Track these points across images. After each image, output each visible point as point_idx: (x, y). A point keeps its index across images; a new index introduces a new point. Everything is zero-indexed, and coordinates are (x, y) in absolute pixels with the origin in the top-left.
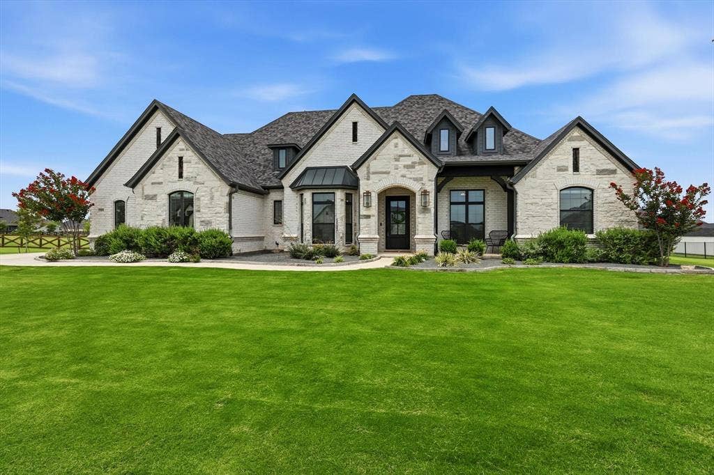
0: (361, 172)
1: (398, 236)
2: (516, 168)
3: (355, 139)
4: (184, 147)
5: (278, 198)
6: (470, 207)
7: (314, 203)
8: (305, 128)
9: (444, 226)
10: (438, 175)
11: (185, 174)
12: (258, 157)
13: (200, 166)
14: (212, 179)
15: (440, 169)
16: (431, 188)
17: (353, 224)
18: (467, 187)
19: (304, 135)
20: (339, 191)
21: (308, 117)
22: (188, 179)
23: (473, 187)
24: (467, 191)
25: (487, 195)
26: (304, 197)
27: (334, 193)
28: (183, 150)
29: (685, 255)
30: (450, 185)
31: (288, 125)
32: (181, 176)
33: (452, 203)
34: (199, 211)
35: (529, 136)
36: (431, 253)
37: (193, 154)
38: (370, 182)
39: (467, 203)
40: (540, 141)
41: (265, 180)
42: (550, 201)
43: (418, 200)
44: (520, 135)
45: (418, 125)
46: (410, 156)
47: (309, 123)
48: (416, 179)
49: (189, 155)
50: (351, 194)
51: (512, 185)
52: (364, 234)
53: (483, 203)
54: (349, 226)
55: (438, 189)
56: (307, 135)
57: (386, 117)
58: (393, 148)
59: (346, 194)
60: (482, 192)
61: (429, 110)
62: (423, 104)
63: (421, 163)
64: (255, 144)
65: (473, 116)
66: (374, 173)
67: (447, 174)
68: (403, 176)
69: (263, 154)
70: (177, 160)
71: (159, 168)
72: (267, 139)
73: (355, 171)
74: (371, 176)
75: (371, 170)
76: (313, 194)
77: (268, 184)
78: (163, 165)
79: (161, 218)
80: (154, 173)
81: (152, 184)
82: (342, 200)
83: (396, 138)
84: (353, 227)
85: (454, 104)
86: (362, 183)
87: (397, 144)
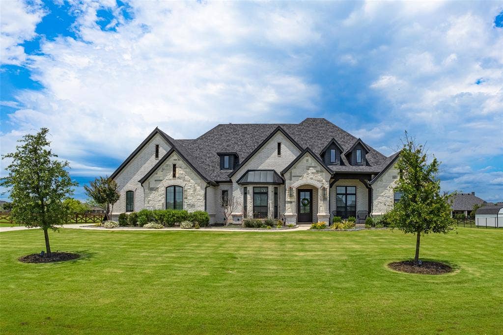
0: (287, 176)
1: (305, 214)
2: (373, 176)
3: (279, 153)
4: (177, 158)
5: (225, 189)
6: (348, 196)
7: (254, 193)
8: (234, 138)
9: (334, 208)
10: (331, 178)
11: (177, 175)
12: (206, 160)
13: (187, 170)
14: (195, 178)
15: (332, 175)
16: (327, 186)
17: (278, 207)
18: (346, 184)
19: (235, 143)
20: (271, 186)
21: (235, 129)
22: (179, 178)
23: (350, 184)
24: (346, 187)
25: (357, 190)
26: (248, 189)
27: (267, 187)
28: (176, 160)
29: (487, 227)
30: (337, 183)
31: (221, 135)
32: (174, 176)
33: (337, 194)
34: (186, 198)
35: (380, 154)
36: (327, 223)
37: (183, 163)
38: (292, 181)
39: (346, 194)
40: (386, 158)
41: (216, 176)
42: (389, 194)
43: (320, 192)
44: (375, 153)
45: (314, 142)
46: (315, 167)
47: (236, 134)
48: (318, 181)
49: (180, 163)
50: (277, 188)
51: (370, 185)
52: (289, 212)
53: (355, 194)
54: (276, 207)
55: (331, 186)
56: (237, 144)
57: (293, 134)
58: (305, 162)
59: (275, 187)
60: (355, 188)
61: (320, 130)
62: (316, 125)
63: (322, 172)
64: (200, 149)
65: (348, 138)
66: (294, 176)
67: (336, 177)
68: (312, 179)
69: (209, 157)
70: (172, 166)
71: (160, 170)
72: (208, 145)
73: (282, 175)
74: (293, 178)
75: (293, 175)
76: (254, 187)
77: (219, 179)
78: (163, 169)
79: (161, 202)
80: (156, 174)
81: (156, 181)
82: (272, 192)
83: (307, 156)
84: (278, 209)
85: (336, 127)
86: (287, 182)
87: (308, 160)
